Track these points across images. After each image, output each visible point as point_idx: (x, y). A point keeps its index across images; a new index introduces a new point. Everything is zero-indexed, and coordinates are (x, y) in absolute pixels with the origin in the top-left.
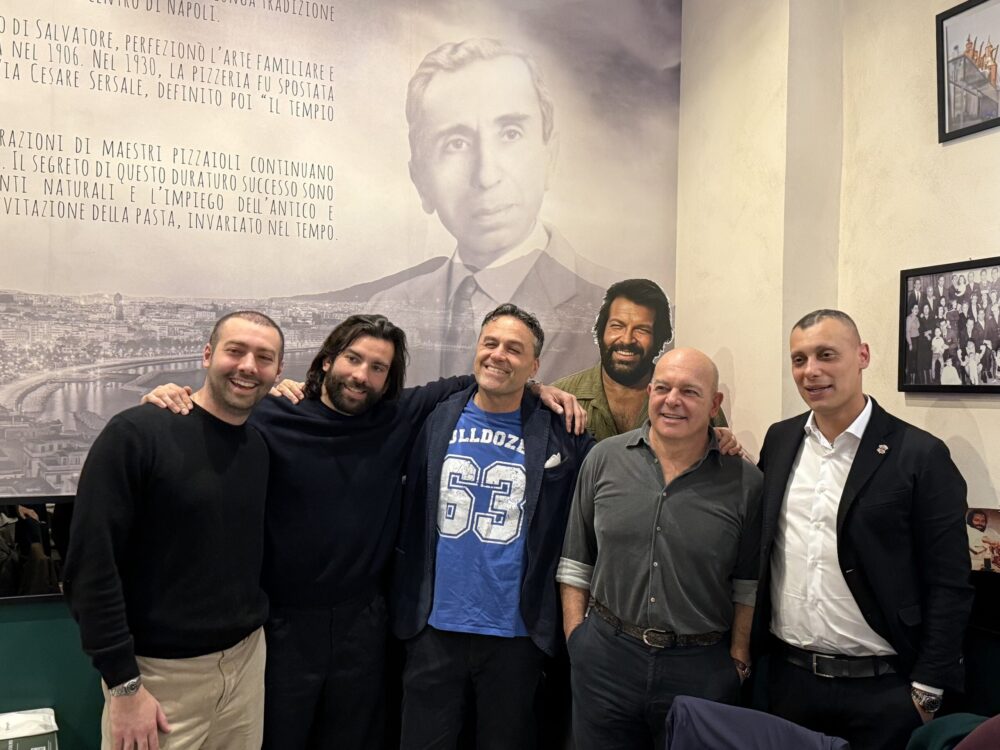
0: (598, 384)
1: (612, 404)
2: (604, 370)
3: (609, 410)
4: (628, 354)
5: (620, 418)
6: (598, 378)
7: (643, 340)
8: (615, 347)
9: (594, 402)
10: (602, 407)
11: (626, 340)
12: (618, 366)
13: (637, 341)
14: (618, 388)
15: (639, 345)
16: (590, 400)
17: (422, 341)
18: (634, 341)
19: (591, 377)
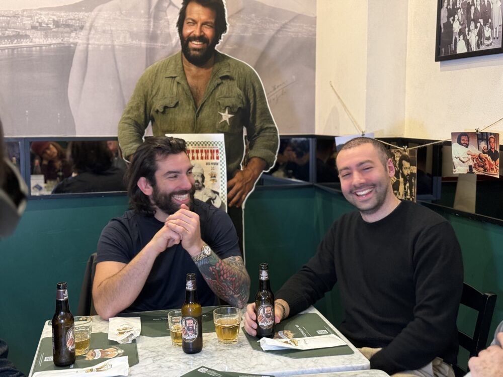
0: (180, 66)
1: (189, 79)
2: (183, 56)
3: (188, 84)
4: (198, 43)
5: (195, 90)
6: (180, 62)
7: (208, 32)
8: (191, 38)
9: (178, 79)
10: (183, 82)
11: (197, 33)
12: (193, 53)
13: (204, 34)
14: (193, 68)
15: (205, 36)
16: (175, 77)
17: (132, 41)
18: (202, 34)
19: (175, 61)
